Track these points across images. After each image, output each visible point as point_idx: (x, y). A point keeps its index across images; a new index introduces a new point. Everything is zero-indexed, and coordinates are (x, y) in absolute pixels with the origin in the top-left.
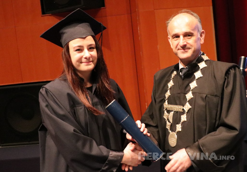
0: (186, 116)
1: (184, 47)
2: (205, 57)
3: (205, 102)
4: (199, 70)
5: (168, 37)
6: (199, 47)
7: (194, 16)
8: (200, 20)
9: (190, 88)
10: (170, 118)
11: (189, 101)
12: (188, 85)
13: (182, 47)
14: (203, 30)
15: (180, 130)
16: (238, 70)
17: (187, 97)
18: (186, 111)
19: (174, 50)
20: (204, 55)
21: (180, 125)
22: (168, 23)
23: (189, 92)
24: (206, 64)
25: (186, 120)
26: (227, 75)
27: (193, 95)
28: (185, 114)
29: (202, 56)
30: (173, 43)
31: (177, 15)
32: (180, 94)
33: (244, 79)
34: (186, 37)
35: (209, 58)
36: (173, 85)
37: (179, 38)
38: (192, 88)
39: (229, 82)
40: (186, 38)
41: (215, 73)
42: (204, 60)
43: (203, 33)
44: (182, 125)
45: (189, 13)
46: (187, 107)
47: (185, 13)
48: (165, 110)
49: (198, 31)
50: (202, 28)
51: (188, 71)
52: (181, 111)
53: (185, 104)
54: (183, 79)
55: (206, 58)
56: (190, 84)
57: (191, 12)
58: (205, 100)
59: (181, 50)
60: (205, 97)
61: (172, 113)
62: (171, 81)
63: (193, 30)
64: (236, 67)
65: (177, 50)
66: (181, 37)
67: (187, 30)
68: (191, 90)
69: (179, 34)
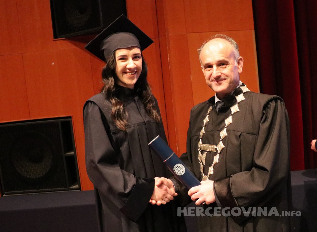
0: (218, 158)
1: (218, 79)
2: (245, 89)
3: (240, 141)
4: (236, 104)
7: (230, 41)
8: (236, 46)
9: (225, 124)
10: (203, 159)
11: (223, 140)
12: (223, 121)
13: (215, 79)
14: (241, 57)
15: (212, 173)
16: (281, 102)
17: (221, 135)
18: (219, 151)
19: (208, 82)
20: (244, 86)
21: (212, 167)
22: (200, 51)
23: (223, 130)
24: (244, 97)
25: (218, 162)
26: (267, 109)
27: (227, 133)
28: (218, 155)
29: (241, 87)
30: (207, 73)
32: (213, 131)
34: (220, 67)
35: (249, 89)
36: (208, 122)
37: (212, 68)
38: (226, 125)
39: (267, 117)
41: (253, 107)
42: (243, 92)
43: (241, 60)
44: (214, 167)
45: (223, 39)
46: (221, 147)
48: (199, 150)
49: (235, 58)
50: (239, 55)
51: (224, 105)
52: (214, 151)
53: (219, 143)
54: (218, 114)
55: (247, 89)
56: (226, 121)
57: (225, 36)
58: (239, 139)
59: (214, 82)
60: (239, 135)
61: (205, 154)
62: (207, 117)
63: (227, 58)
64: (278, 100)
65: (211, 81)
66: (215, 67)
67: (220, 58)
68: (226, 127)
69: (212, 63)
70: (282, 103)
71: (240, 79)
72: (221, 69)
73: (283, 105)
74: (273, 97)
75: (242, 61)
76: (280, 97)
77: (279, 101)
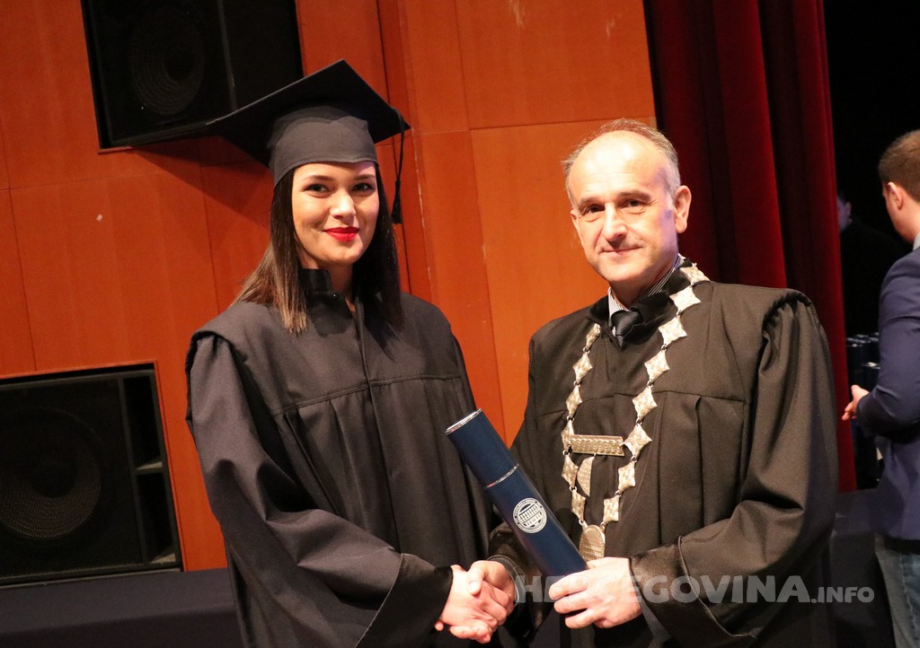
0: (633, 472)
1: (619, 245)
2: (695, 275)
3: (697, 421)
4: (675, 316)
5: (573, 212)
6: (672, 243)
7: (654, 140)
8: (671, 152)
9: (648, 376)
10: (583, 478)
11: (643, 420)
12: (640, 367)
13: (610, 242)
14: (684, 187)
15: (616, 517)
16: (806, 309)
17: (637, 408)
18: (635, 453)
19: (591, 254)
20: (691, 266)
21: (616, 499)
22: (568, 165)
23: (642, 391)
24: (697, 297)
25: (634, 485)
26: (770, 326)
27: (656, 400)
28: (631, 465)
29: (683, 269)
30: (587, 228)
31: (595, 137)
32: (612, 396)
33: (826, 340)
34: (626, 209)
35: (705, 275)
36: (589, 371)
37: (601, 213)
38: (652, 378)
39: (775, 352)
40: (623, 211)
41: (727, 322)
42: (692, 284)
43: (683, 195)
44: (620, 499)
45: (636, 132)
46: (639, 440)
47: (623, 132)
48: (566, 453)
49: (667, 187)
50: (678, 180)
51: (639, 320)
52: (618, 452)
53: (632, 429)
54: (624, 348)
55: (698, 274)
56: (647, 365)
58: (694, 412)
59: (610, 254)
60: (694, 404)
61: (588, 464)
62: (585, 357)
63: (646, 185)
64: (799, 302)
65: (599, 253)
66: (610, 209)
67: (627, 184)
68: (650, 384)
69: (602, 200)
70: (809, 308)
72: (630, 218)
73: (811, 316)
74: (785, 296)
75: (687, 199)
76: (804, 295)
77: (801, 306)
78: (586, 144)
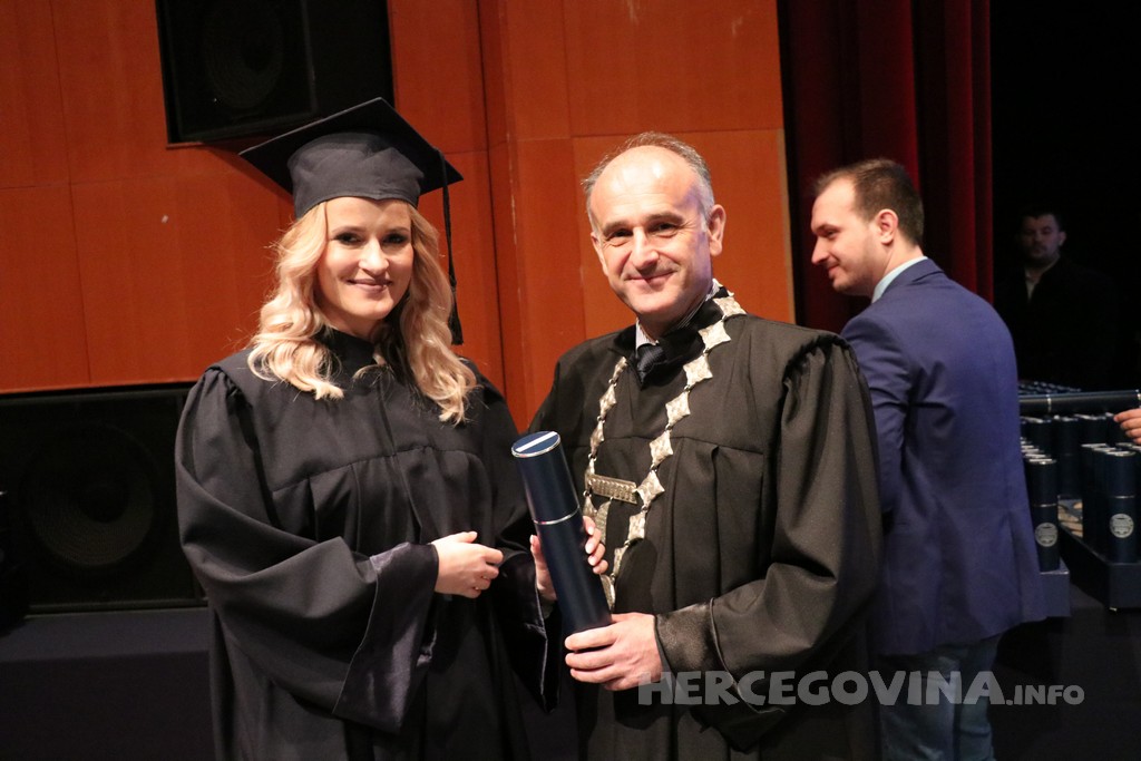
0: (643, 521)
1: (649, 272)
2: (729, 307)
3: (713, 473)
4: (702, 354)
5: (593, 234)
6: (706, 268)
7: (685, 156)
9: (668, 419)
10: (600, 523)
11: (658, 467)
12: (660, 409)
13: (639, 270)
14: (718, 206)
16: (843, 352)
17: (653, 453)
18: (646, 503)
19: (613, 279)
20: (727, 295)
22: (590, 184)
23: (660, 435)
24: (728, 333)
25: (642, 534)
26: (794, 372)
27: (673, 446)
28: (642, 514)
29: (716, 301)
30: (609, 255)
31: (619, 153)
32: (630, 438)
34: (656, 234)
35: (742, 307)
36: (613, 406)
37: (629, 238)
38: (671, 421)
39: (798, 401)
40: (654, 237)
41: (752, 366)
42: (724, 317)
43: (718, 216)
45: (666, 146)
46: (652, 489)
47: (651, 147)
48: (587, 495)
49: (701, 208)
50: (712, 199)
51: (662, 357)
52: (631, 499)
53: (646, 475)
54: (644, 387)
55: (734, 307)
56: (668, 407)
57: (671, 140)
58: (711, 464)
59: (637, 281)
60: (710, 453)
61: (604, 509)
62: (611, 389)
63: (679, 206)
64: (834, 346)
65: (625, 280)
66: (639, 234)
67: (657, 205)
68: (669, 428)
69: (630, 223)
70: (847, 353)
71: (713, 276)
72: (660, 240)
73: (850, 363)
74: (816, 338)
75: (721, 218)
76: (840, 337)
77: (837, 350)
78: (609, 160)
